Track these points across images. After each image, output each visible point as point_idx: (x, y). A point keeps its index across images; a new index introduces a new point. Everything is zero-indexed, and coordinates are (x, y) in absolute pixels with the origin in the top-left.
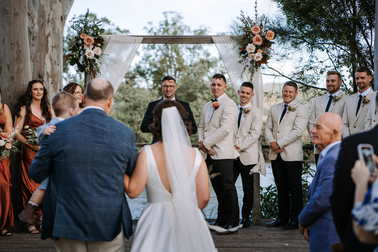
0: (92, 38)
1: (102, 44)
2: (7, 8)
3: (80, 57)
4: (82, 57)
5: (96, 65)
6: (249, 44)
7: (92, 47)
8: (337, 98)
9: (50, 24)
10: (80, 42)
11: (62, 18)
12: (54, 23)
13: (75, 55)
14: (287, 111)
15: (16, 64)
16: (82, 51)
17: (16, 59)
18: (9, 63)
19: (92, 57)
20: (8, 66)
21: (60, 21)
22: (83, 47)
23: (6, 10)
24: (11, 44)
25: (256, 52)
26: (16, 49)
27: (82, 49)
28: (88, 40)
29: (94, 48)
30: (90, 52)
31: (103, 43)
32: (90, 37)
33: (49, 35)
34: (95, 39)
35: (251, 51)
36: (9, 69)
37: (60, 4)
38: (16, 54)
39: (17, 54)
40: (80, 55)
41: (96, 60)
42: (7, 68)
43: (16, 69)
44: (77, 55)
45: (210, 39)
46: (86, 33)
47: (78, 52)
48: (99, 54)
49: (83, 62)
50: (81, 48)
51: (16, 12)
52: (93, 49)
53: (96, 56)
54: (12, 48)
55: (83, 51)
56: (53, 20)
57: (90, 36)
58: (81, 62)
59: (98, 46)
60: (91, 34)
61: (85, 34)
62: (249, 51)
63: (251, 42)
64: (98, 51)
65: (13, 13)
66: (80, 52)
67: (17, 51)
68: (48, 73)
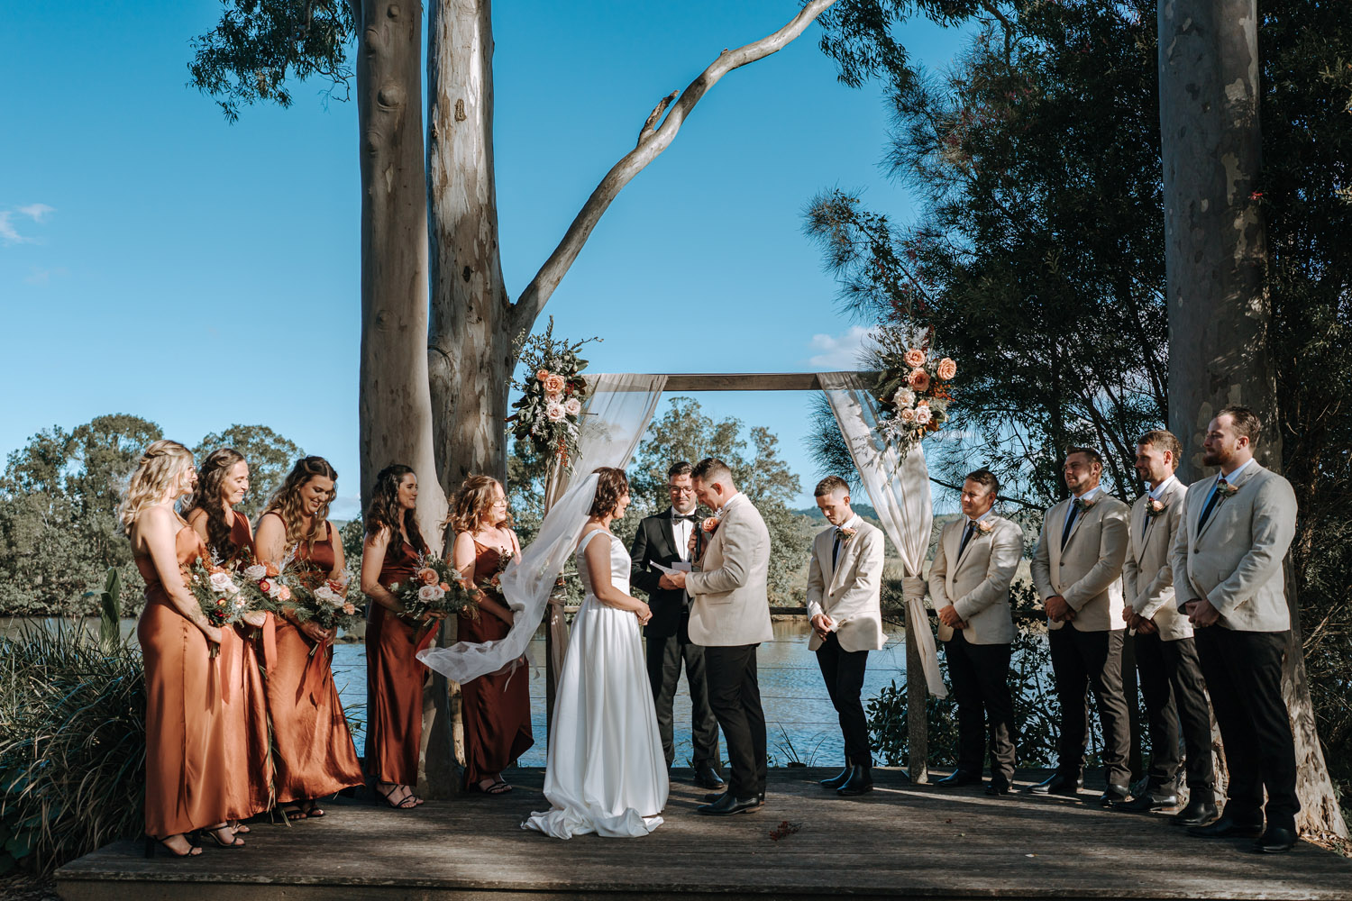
0: (561, 379)
1: (582, 392)
2: (385, 317)
3: (534, 420)
4: (540, 418)
5: (569, 436)
6: (901, 388)
7: (560, 397)
8: (1087, 505)
9: (484, 371)
10: (537, 386)
11: (507, 360)
12: (493, 370)
13: (525, 416)
14: (975, 534)
15: (400, 434)
16: (539, 407)
17: (402, 423)
18: (385, 432)
19: (559, 418)
20: (385, 439)
21: (503, 366)
22: (541, 400)
23: (381, 320)
24: (392, 392)
25: (915, 406)
26: (400, 401)
27: (540, 403)
28: (554, 383)
29: (566, 399)
30: (557, 409)
31: (585, 389)
32: (556, 377)
33: (481, 392)
34: (569, 382)
35: (906, 404)
36: (385, 445)
37: (504, 335)
38: (401, 414)
39: (404, 413)
40: (535, 416)
41: (570, 425)
42: (382, 443)
43: (400, 444)
44: (529, 415)
45: (812, 379)
46: (549, 368)
47: (531, 409)
48: (576, 412)
49: (541, 429)
50: (536, 399)
51: (404, 322)
52: (561, 403)
53: (570, 418)
54: (394, 401)
55: (542, 406)
56: (490, 363)
57: (559, 374)
58: (535, 429)
59: (574, 396)
60: (558, 370)
61: (546, 372)
62: (901, 404)
63: (905, 385)
64: (574, 406)
65: (395, 325)
66: (535, 409)
67: (402, 407)
68: (478, 465)
